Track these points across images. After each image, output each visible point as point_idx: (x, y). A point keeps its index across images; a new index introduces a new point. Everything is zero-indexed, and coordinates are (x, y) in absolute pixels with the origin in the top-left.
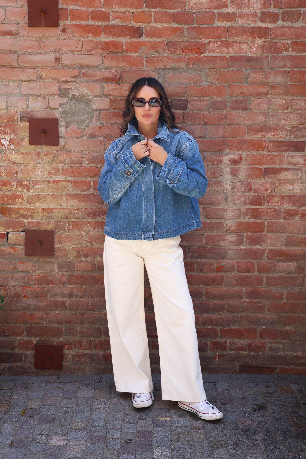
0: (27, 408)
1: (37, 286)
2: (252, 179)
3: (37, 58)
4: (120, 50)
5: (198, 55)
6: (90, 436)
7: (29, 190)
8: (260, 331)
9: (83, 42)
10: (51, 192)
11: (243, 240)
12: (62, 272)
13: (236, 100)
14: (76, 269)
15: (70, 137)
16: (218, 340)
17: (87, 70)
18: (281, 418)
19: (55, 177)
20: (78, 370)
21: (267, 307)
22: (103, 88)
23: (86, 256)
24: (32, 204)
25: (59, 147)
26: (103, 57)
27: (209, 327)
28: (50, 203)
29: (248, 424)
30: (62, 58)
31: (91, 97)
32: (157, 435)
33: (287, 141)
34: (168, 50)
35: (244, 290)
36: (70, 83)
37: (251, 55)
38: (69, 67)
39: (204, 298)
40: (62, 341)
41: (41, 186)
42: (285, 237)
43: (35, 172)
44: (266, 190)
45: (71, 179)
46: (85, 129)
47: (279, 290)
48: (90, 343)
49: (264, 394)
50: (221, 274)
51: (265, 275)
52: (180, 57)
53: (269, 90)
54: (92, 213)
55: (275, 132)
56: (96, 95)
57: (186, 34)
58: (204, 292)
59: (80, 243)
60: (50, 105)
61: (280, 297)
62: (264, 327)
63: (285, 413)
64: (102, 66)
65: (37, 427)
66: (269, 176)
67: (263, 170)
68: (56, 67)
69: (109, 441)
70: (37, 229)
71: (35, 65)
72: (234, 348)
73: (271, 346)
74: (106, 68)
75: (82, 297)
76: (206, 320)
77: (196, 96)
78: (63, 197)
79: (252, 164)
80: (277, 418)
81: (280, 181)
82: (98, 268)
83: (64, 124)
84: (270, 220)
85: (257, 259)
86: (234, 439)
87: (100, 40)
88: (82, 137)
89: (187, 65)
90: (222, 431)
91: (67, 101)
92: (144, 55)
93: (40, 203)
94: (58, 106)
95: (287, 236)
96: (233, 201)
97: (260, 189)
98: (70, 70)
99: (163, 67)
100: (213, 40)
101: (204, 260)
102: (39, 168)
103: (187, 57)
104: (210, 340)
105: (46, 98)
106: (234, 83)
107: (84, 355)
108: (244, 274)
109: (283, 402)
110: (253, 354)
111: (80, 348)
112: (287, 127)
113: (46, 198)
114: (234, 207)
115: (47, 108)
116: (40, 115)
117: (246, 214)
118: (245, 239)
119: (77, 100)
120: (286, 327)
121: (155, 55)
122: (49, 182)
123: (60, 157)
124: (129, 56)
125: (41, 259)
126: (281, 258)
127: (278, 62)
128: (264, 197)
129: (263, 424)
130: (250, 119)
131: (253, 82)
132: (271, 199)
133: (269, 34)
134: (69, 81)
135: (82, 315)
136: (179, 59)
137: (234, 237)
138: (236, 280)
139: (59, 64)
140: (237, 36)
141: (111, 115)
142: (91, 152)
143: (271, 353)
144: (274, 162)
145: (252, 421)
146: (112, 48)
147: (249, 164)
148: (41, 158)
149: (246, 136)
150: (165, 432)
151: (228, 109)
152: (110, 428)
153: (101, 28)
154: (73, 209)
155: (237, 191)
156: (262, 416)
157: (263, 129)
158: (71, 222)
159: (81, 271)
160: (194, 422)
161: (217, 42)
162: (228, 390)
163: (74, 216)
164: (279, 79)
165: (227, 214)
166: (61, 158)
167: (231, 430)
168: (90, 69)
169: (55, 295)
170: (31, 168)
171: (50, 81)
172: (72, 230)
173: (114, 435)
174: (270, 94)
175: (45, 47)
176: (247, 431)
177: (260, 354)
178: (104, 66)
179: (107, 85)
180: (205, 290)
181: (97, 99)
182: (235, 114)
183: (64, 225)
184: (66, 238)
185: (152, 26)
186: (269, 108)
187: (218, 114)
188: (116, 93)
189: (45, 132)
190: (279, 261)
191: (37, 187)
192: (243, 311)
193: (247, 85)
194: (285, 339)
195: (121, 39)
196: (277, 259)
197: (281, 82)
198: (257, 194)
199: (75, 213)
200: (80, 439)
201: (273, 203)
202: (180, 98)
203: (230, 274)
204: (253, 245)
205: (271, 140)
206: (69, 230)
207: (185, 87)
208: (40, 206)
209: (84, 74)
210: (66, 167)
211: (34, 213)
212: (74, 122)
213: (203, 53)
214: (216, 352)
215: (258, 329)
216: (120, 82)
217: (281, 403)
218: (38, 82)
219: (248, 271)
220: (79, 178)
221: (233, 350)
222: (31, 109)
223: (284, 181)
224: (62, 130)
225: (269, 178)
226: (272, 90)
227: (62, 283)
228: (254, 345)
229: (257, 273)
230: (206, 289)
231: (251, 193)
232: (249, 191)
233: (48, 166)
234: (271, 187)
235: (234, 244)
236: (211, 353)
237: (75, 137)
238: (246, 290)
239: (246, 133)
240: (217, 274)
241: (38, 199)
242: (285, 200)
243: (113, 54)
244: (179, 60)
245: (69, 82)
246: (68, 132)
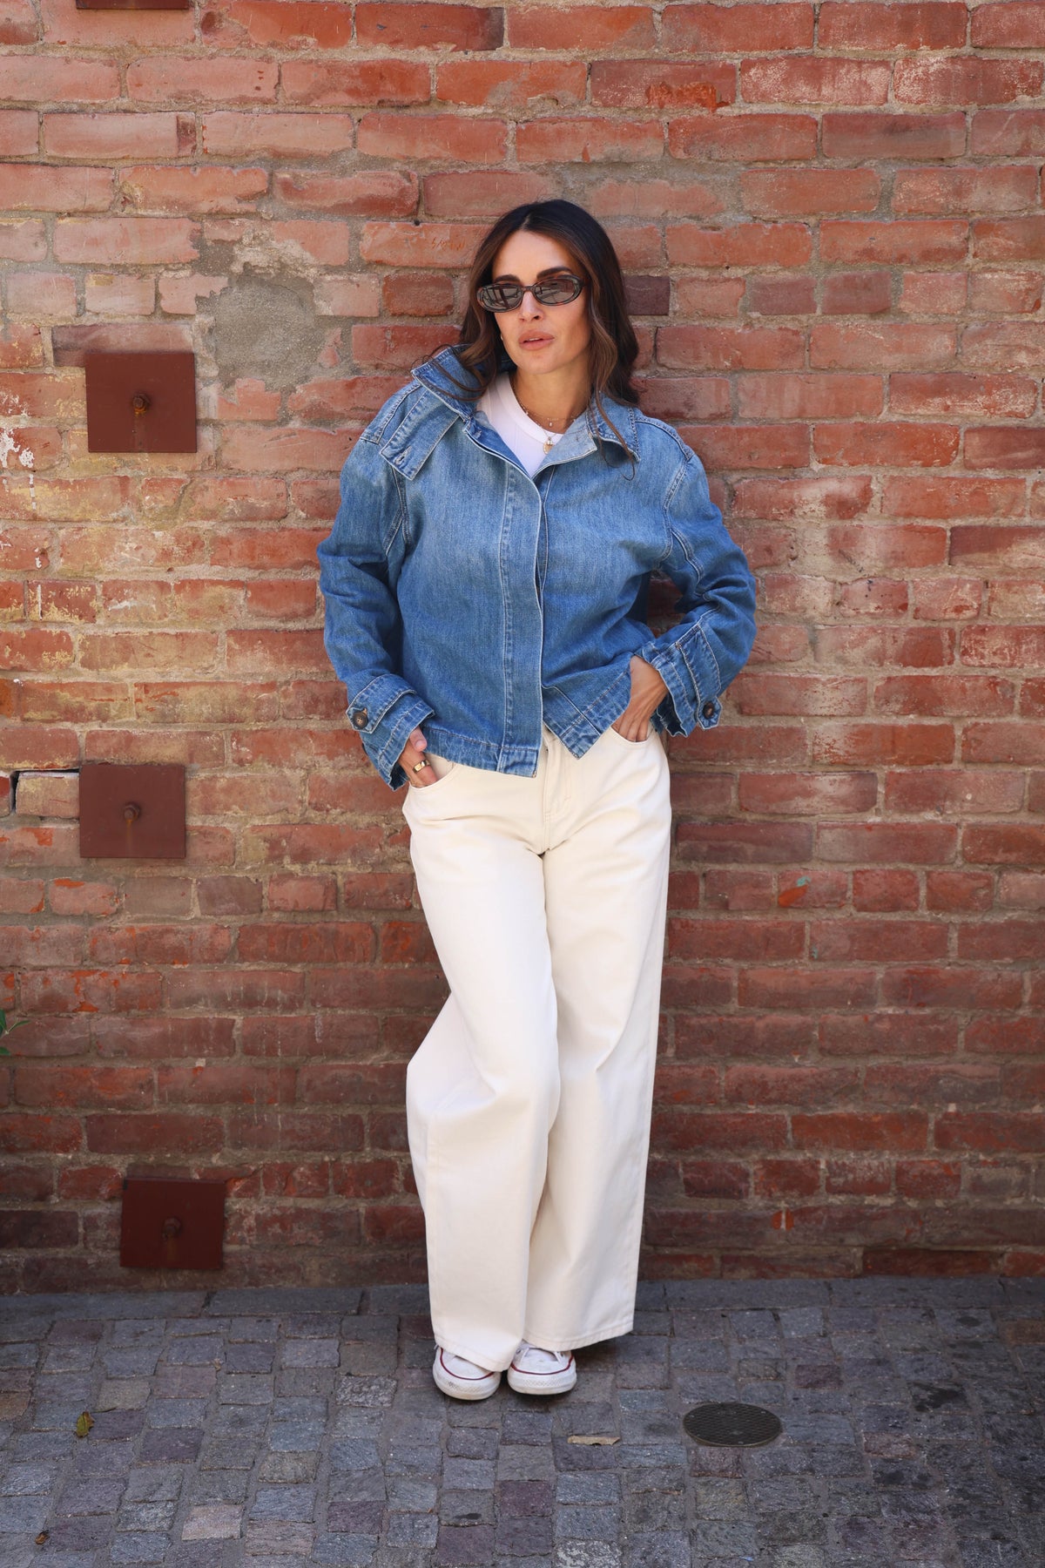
0: (99, 1407)
1: (125, 968)
2: (906, 569)
3: (113, 127)
4: (420, 97)
5: (705, 113)
6: (326, 1505)
7: (92, 619)
8: (938, 1124)
9: (280, 66)
10: (173, 623)
11: (876, 792)
12: (215, 915)
13: (847, 278)
14: (266, 904)
15: (238, 421)
16: (786, 1156)
17: (297, 171)
18: (1015, 1434)
19: (186, 568)
20: (279, 1271)
21: (961, 1036)
22: (359, 237)
23: (302, 856)
24: (103, 671)
25: (196, 460)
26: (356, 122)
27: (753, 1110)
28: (168, 663)
29: (898, 1456)
30: (204, 128)
31: (313, 271)
32: (570, 1499)
33: (1036, 426)
34: (596, 95)
35: (880, 973)
36: (237, 222)
37: (901, 111)
38: (232, 160)
39: (734, 1006)
40: (219, 1168)
41: (135, 604)
42: (1028, 780)
43: (112, 550)
44: (958, 610)
45: (244, 575)
46: (295, 391)
47: (1005, 973)
48: (321, 1171)
49: (953, 1346)
50: (794, 916)
51: (955, 918)
52: (640, 121)
53: (967, 239)
54: (321, 698)
55: (989, 393)
56: (332, 263)
57: (661, 31)
58: (735, 984)
59: (279, 811)
60: (163, 303)
61: (1012, 997)
62: (952, 1108)
63: (1030, 1415)
64: (353, 155)
65: (134, 1475)
66: (968, 556)
67: (945, 537)
68: (182, 161)
69: (395, 1522)
70: (122, 759)
71: (104, 155)
72: (846, 1182)
73: (979, 1177)
74: (368, 162)
75: (290, 1006)
76: (741, 1086)
77: (701, 263)
78: (214, 643)
79: (908, 515)
80: (1002, 1430)
81: (1008, 574)
82: (347, 901)
83: (214, 372)
84: (974, 720)
85: (925, 861)
86: (847, 1507)
87: (343, 57)
88: (284, 421)
89: (665, 149)
90: (802, 1481)
91: (224, 289)
92: (509, 112)
93: (131, 666)
94: (191, 307)
95: (1034, 775)
96: (839, 652)
97: (935, 605)
98: (235, 172)
99: (578, 159)
100: (763, 54)
101: (732, 867)
102: (126, 537)
103: (665, 119)
104: (756, 1157)
105: (149, 278)
106: (839, 214)
107: (300, 1214)
108: (879, 916)
109: (1024, 1377)
110: (912, 1204)
111: (285, 1192)
112: (1033, 376)
113: (155, 645)
114: (840, 671)
115: (153, 313)
116: (128, 340)
117: (884, 698)
118: (881, 789)
119: (262, 283)
120: (1034, 1105)
121: (547, 114)
122: (163, 586)
123: (203, 496)
124: (452, 118)
125: (138, 870)
126: (1013, 857)
127: (1000, 133)
128: (952, 633)
129: (952, 1454)
130: (898, 348)
131: (910, 211)
132: (977, 642)
133: (969, 30)
134: (232, 214)
135: (293, 1071)
136: (638, 128)
137: (842, 781)
138: (852, 938)
139: (194, 148)
140: (851, 37)
141: (389, 337)
142: (315, 474)
143: (977, 1200)
144: (989, 509)
145: (909, 1444)
146: (390, 87)
147: (897, 515)
148: (133, 498)
149: (886, 409)
150: (596, 1486)
151: (819, 311)
152: (398, 1475)
153: (348, 15)
154: (253, 686)
155: (852, 612)
156: (948, 1426)
157: (948, 383)
158: (245, 732)
159: (285, 911)
160: (701, 1449)
161: (776, 61)
162: (825, 1335)
163: (257, 709)
164: (1006, 200)
165: (817, 700)
166: (208, 500)
167: (836, 1476)
168: (309, 166)
169: (192, 1001)
170: (96, 538)
171: (162, 213)
172: (251, 762)
173: (413, 1501)
174: (970, 255)
175: (139, 85)
176: (894, 1478)
177: (939, 1203)
178: (360, 154)
179: (373, 227)
180: (736, 975)
181: (336, 281)
182: (843, 332)
183: (221, 743)
184: (227, 790)
185: (537, 5)
186: (969, 306)
187: (780, 329)
188: (406, 256)
189: (147, 403)
190: (1004, 867)
191: (120, 606)
192: (875, 1052)
193: (888, 220)
194: (1027, 1151)
195: (424, 56)
196: (997, 859)
197: (1014, 208)
198: (923, 624)
199: (260, 702)
200: (292, 1516)
201: (983, 657)
202: (641, 274)
203: (828, 915)
204: (912, 812)
205: (976, 425)
206: (241, 763)
207: (659, 230)
208: (131, 676)
209: (288, 188)
210: (224, 531)
211: (111, 703)
212: (252, 363)
213: (727, 104)
214: (779, 1199)
215: (932, 1116)
216: (421, 216)
217: (1017, 1379)
218: (116, 216)
219: (894, 908)
220: (273, 571)
221: (840, 1192)
222: (95, 320)
223: (1023, 575)
224: (209, 396)
225: (967, 564)
226: (979, 239)
227: (217, 957)
228: (915, 1171)
229: (927, 913)
230: (742, 971)
231: (902, 621)
232: (897, 615)
233: (158, 529)
234: (975, 599)
235: (842, 808)
236: (761, 1204)
237: (256, 421)
238: (887, 974)
239: (886, 399)
240: (781, 919)
241: (126, 649)
242: (1027, 643)
243: (393, 112)
244: (636, 132)
245: (233, 216)
246: (230, 401)
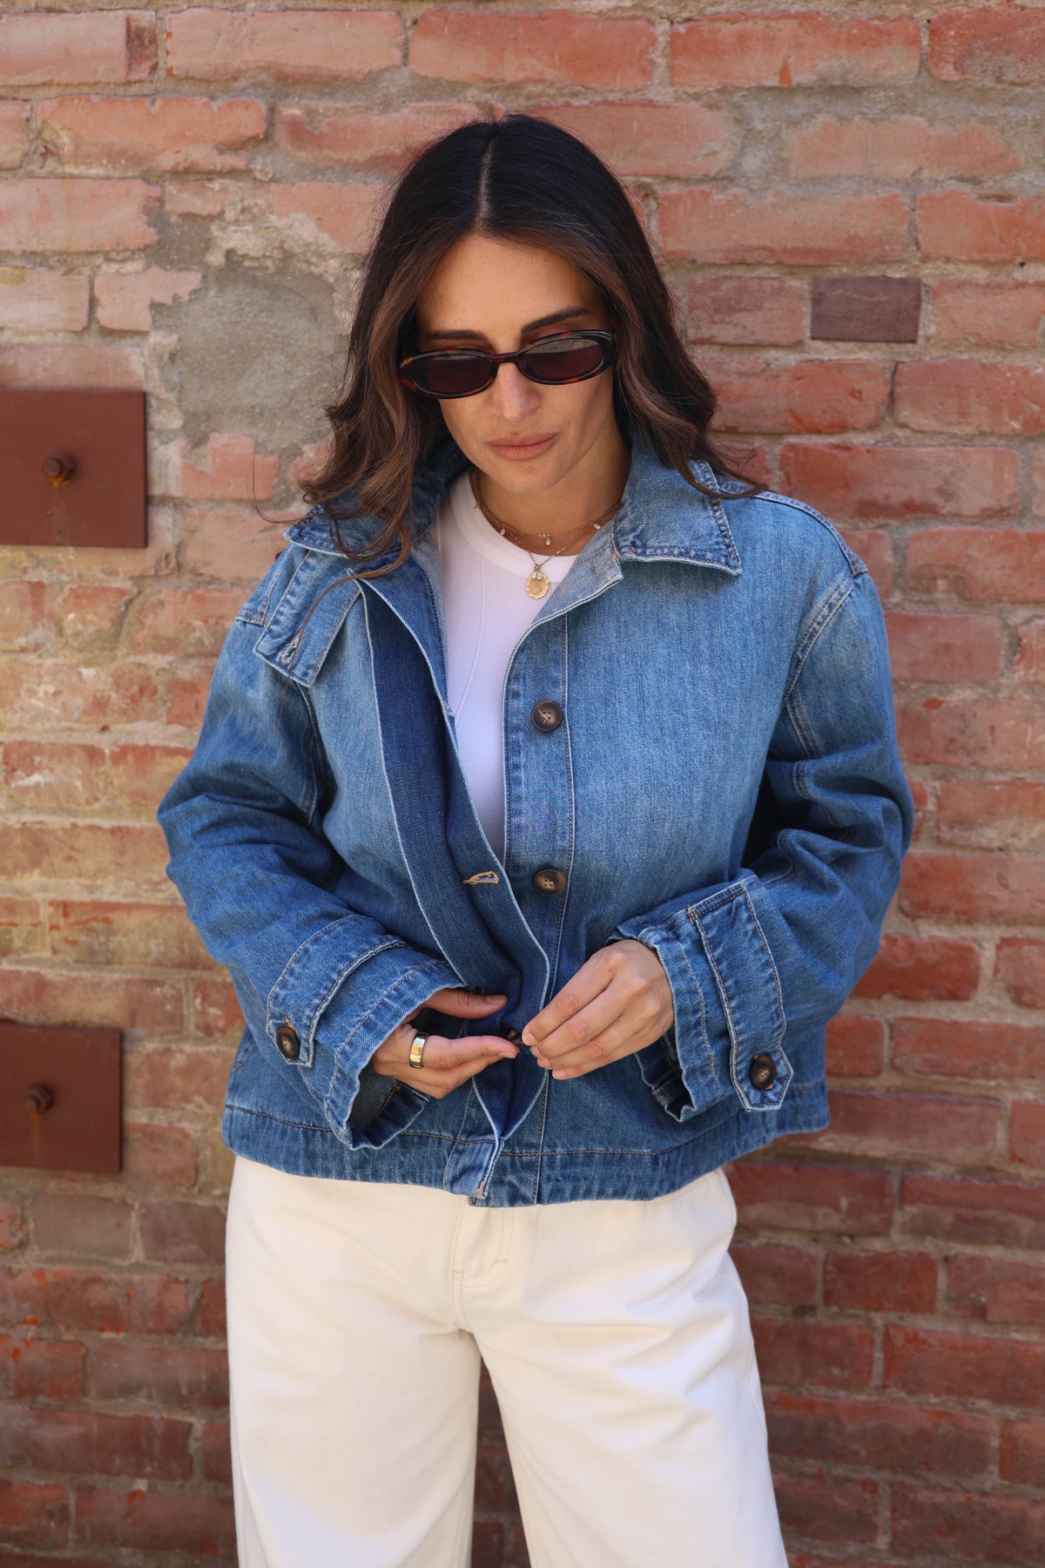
1: (31, 1331)
3: (29, 36)
10: (107, 811)
12: (166, 1261)
15: (212, 500)
17: (313, 104)
19: (129, 727)
24: (2, 879)
25: (147, 559)
26: (409, 23)
28: (100, 872)
30: (169, 35)
31: (333, 264)
36: (216, 185)
38: (212, 87)
39: (992, 1478)
41: (51, 779)
43: (18, 695)
46: (301, 454)
52: (880, 18)
58: (995, 1442)
60: (100, 313)
64: (403, 78)
68: (135, 89)
70: (28, 1014)
71: (15, 80)
77: (977, 256)
83: (176, 423)
88: (281, 502)
89: (923, 65)
91: (195, 292)
92: (658, 5)
93: (44, 874)
94: (143, 320)
98: (215, 105)
99: (773, 81)
101: (995, 1253)
102: (39, 675)
103: (923, 14)
105: (80, 273)
113: (81, 844)
115: (86, 329)
116: (46, 370)
119: (254, 282)
121: (723, 8)
122: (93, 754)
123: (156, 615)
124: (569, 16)
125: (52, 1184)
134: (210, 172)
136: (877, 29)
139: (154, 68)
148: (51, 616)
158: (215, 984)
166: (164, 622)
168: (332, 95)
169: (129, 1390)
171: (101, 172)
172: (223, 1031)
178: (414, 76)
180: (996, 1428)
183: (178, 1000)
184: (187, 1072)
189: (69, 469)
191: (28, 781)
202: (873, 273)
206: (208, 1031)
207: (906, 200)
208: (44, 889)
209: (298, 131)
210: (187, 671)
211: (14, 929)
212: (236, 410)
218: (31, 175)
224: (169, 460)
227: (166, 1325)
230: (1007, 1423)
233: (88, 664)
237: (240, 501)
241: (37, 847)
243: (469, 10)
244: (873, 36)
245: (211, 175)
246: (200, 468)
